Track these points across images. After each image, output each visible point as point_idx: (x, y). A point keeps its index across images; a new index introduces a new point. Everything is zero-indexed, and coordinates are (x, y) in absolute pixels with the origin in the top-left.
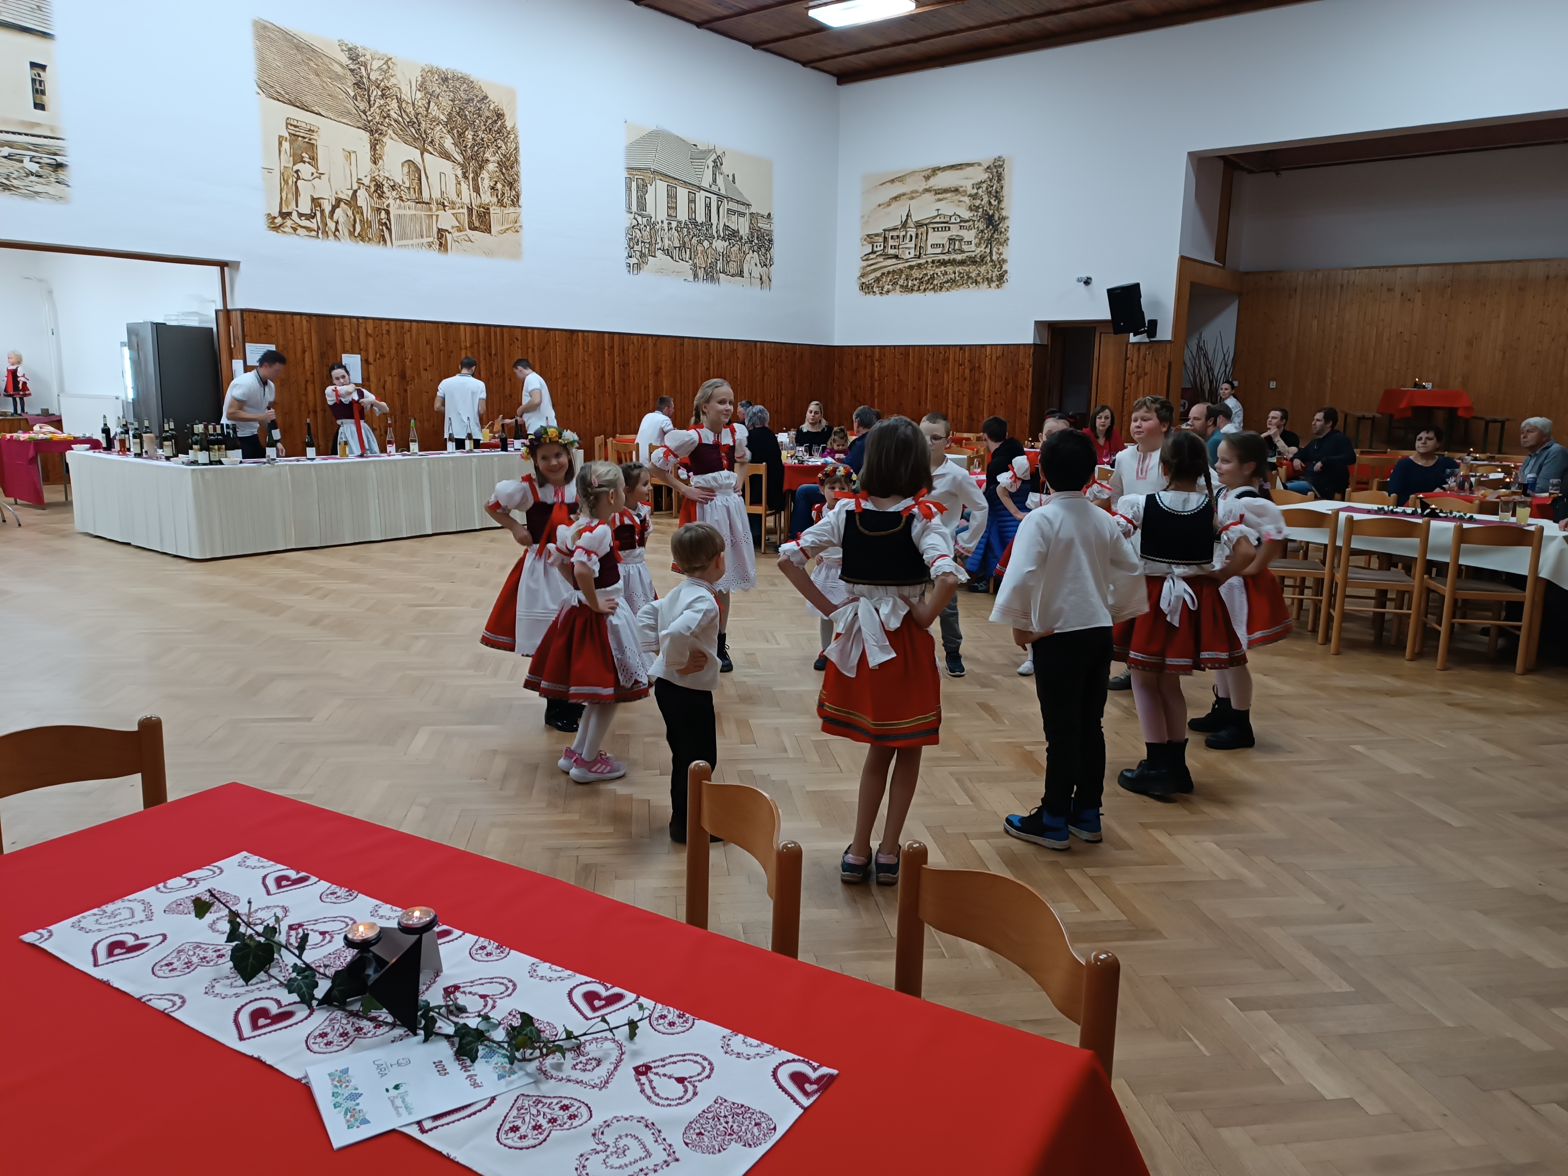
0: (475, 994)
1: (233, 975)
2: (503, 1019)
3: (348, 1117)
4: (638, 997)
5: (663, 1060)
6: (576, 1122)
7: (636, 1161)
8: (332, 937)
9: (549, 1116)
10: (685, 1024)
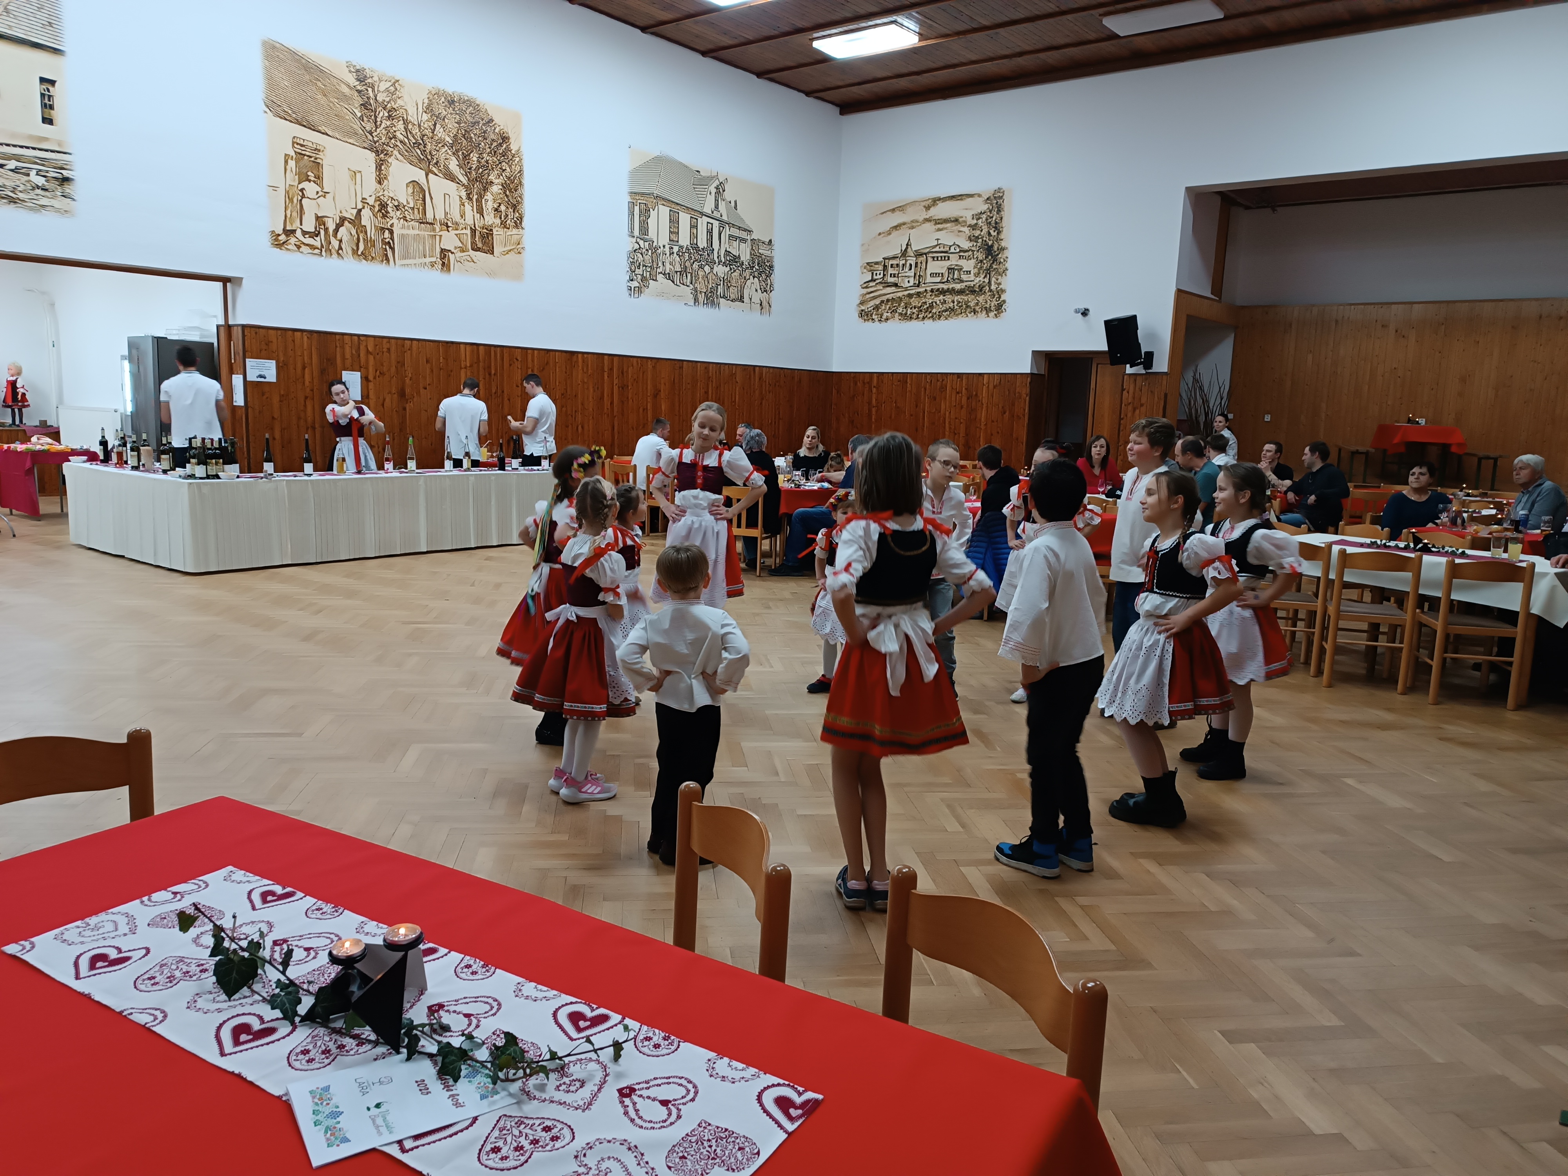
0: (459, 1013)
1: (216, 990)
2: (487, 1039)
3: (328, 1135)
4: (624, 1019)
5: (647, 1082)
6: (558, 1144)
8: (317, 954)
9: (531, 1138)
10: (670, 1047)
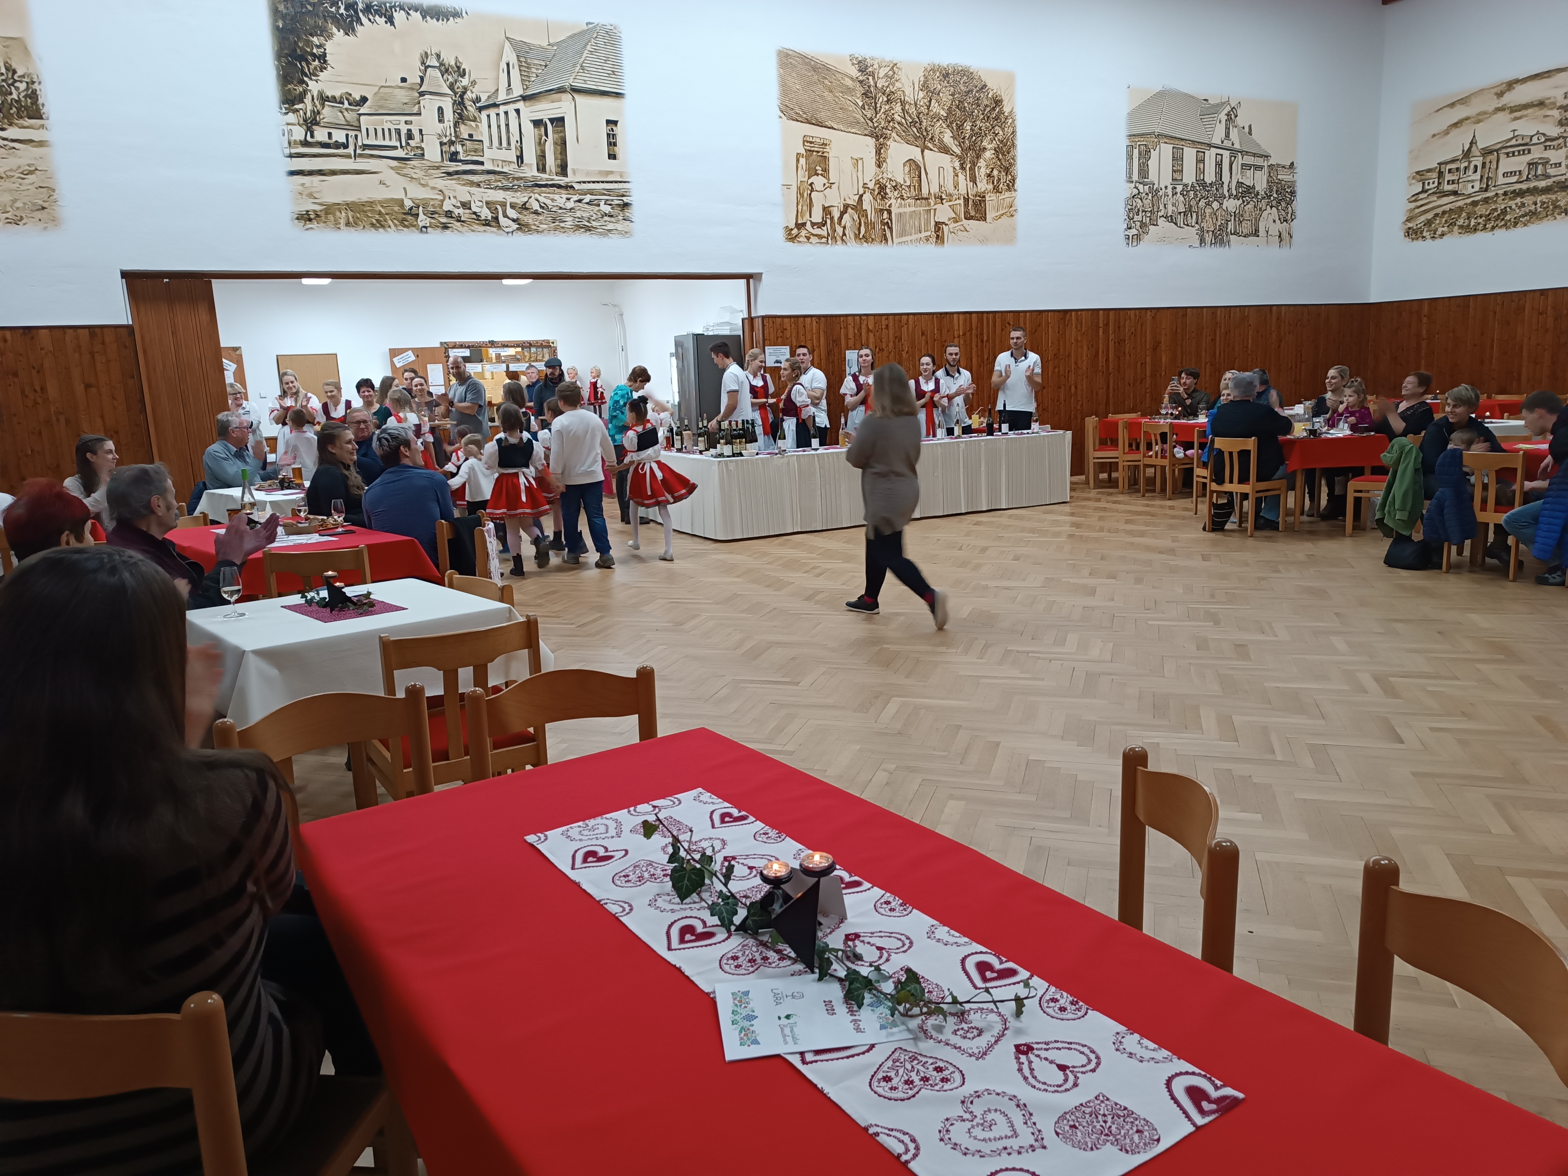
0: (872, 945)
1: (674, 893)
2: (894, 973)
3: (742, 1035)
4: (1033, 976)
5: (1047, 1043)
6: (947, 1086)
7: (1001, 1138)
9: (922, 1074)
10: (1077, 1012)
